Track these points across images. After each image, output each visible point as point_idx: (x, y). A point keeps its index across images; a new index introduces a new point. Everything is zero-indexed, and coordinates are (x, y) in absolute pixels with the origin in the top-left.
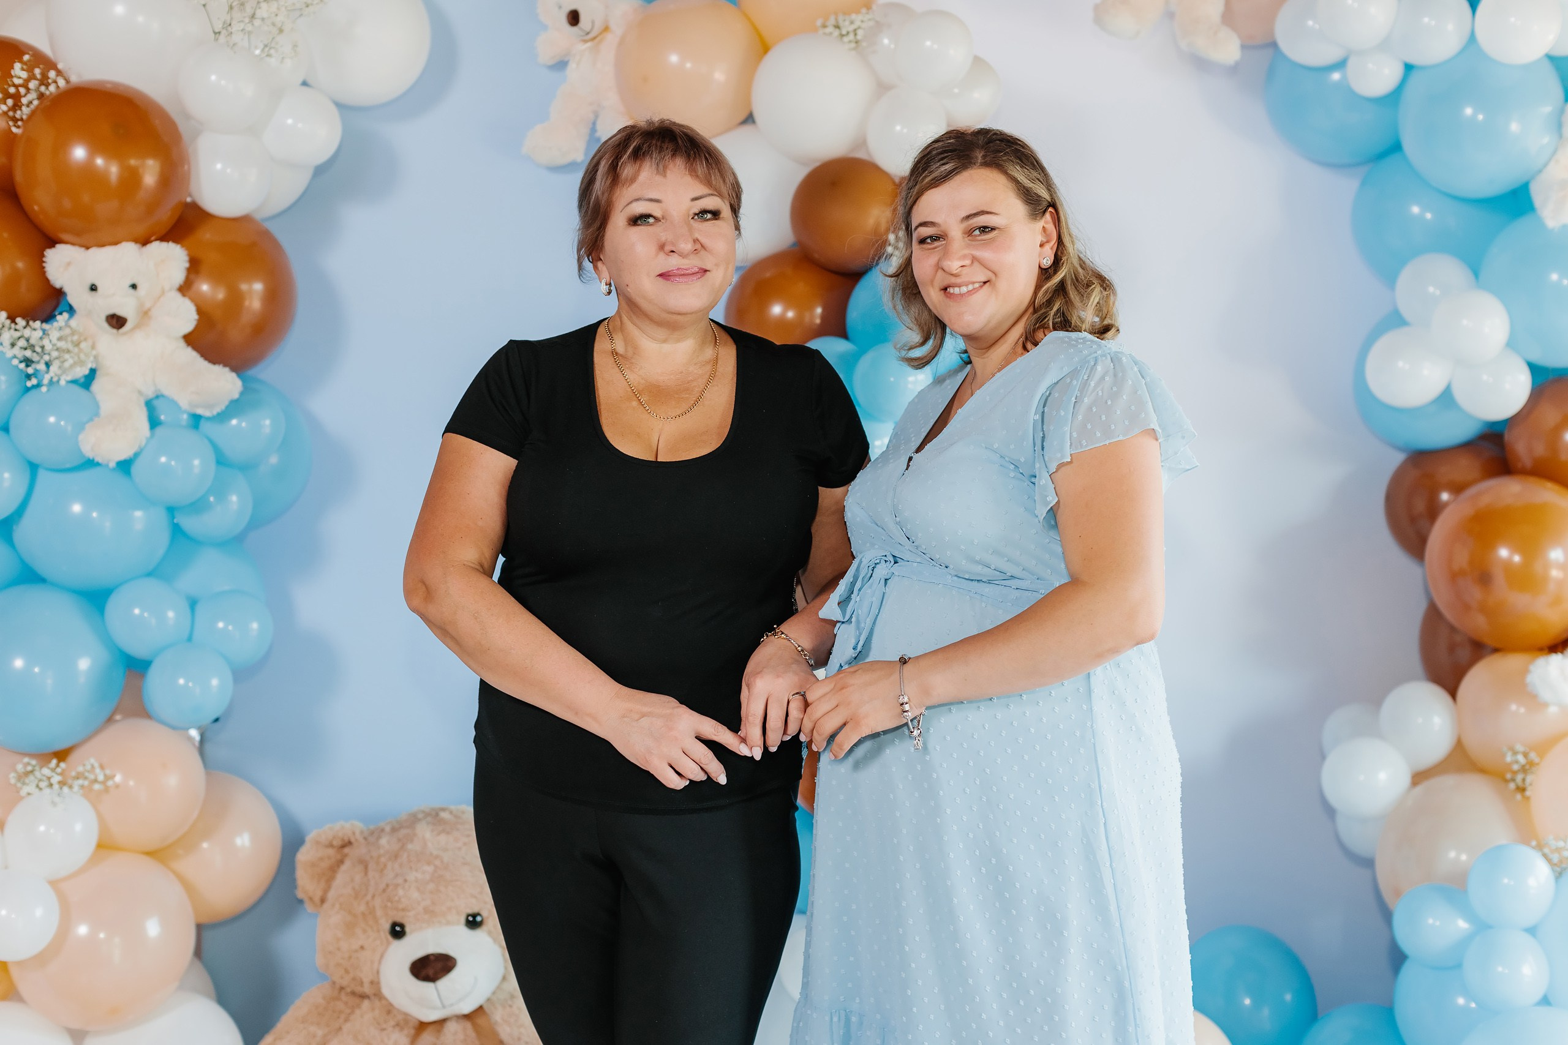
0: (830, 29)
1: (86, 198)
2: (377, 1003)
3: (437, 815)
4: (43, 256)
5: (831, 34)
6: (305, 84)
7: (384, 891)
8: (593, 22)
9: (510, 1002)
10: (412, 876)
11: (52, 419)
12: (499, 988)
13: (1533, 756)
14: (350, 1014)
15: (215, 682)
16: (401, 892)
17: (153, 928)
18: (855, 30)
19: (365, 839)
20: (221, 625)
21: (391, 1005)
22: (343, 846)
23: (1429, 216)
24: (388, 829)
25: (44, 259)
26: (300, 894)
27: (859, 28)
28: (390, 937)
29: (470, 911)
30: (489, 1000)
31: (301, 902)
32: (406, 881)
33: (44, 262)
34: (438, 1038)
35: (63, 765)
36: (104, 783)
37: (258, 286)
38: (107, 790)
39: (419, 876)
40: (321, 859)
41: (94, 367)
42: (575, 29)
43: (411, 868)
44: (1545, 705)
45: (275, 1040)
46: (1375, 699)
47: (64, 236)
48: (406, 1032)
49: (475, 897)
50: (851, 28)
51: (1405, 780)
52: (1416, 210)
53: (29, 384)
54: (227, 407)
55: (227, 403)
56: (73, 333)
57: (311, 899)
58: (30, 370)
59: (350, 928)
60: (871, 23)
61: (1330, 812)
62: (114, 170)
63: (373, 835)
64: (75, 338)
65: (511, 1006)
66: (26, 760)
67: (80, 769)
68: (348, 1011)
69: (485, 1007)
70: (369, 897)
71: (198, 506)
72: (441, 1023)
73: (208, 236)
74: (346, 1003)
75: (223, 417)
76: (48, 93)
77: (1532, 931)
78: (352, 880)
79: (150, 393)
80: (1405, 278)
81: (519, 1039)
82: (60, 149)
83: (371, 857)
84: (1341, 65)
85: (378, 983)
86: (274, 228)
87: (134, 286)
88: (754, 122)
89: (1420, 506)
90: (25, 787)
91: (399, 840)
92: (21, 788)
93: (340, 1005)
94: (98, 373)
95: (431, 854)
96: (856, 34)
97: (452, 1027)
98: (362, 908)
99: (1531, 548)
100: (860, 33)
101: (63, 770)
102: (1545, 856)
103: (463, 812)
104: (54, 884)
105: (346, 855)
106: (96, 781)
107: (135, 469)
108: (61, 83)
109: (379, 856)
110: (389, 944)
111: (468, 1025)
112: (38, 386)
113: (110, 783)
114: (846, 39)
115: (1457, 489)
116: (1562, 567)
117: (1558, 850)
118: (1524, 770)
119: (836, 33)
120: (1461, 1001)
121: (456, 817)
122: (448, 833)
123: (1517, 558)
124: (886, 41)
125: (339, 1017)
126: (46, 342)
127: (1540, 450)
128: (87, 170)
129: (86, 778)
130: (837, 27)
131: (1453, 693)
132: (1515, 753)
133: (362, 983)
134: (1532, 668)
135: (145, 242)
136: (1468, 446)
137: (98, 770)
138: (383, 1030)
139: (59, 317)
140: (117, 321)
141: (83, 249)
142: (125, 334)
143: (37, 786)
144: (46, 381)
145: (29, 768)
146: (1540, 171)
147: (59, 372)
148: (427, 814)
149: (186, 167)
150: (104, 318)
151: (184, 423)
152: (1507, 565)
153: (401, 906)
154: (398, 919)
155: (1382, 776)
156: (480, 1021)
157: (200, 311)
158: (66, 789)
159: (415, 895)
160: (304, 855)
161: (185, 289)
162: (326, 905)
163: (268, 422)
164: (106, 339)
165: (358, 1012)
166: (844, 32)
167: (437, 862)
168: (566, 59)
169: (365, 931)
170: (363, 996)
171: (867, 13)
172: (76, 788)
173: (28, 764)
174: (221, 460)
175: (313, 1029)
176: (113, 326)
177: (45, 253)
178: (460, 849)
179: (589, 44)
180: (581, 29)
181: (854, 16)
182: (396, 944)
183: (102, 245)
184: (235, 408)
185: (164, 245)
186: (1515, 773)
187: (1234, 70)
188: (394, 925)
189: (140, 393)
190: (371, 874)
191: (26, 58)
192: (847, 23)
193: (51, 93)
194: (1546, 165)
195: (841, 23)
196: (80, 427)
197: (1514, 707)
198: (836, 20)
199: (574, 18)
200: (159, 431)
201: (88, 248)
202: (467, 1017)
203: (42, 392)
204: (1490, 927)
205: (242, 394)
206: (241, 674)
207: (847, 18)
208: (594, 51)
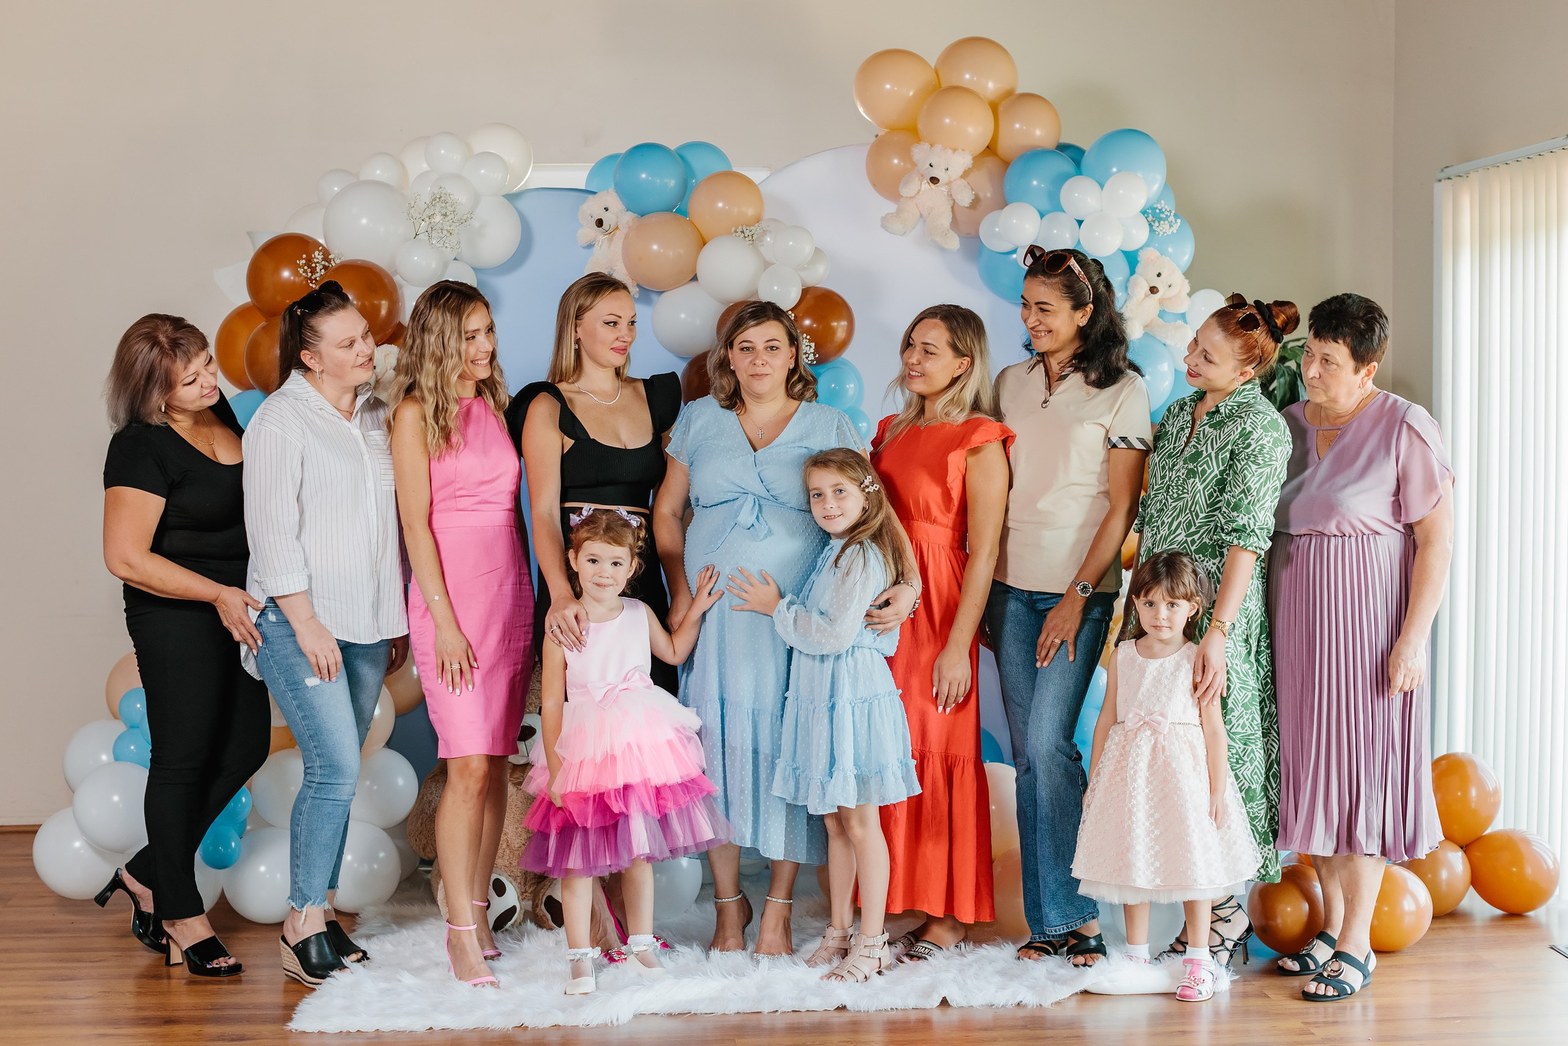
0: (739, 234)
5: (739, 237)
6: (455, 259)
8: (610, 226)
18: (752, 235)
27: (755, 234)
42: (600, 229)
50: (751, 233)
60: (761, 232)
76: (330, 266)
84: (1014, 252)
88: (698, 281)
96: (753, 237)
100: (755, 237)
108: (338, 261)
114: (747, 239)
119: (742, 235)
124: (768, 239)
130: (743, 232)
166: (747, 236)
168: (594, 241)
171: (759, 226)
179: (607, 237)
180: (603, 229)
181: (752, 228)
187: (956, 252)
191: (320, 248)
192: (749, 231)
193: (332, 266)
195: (745, 230)
198: (743, 229)
199: (600, 223)
207: (748, 228)
208: (611, 240)
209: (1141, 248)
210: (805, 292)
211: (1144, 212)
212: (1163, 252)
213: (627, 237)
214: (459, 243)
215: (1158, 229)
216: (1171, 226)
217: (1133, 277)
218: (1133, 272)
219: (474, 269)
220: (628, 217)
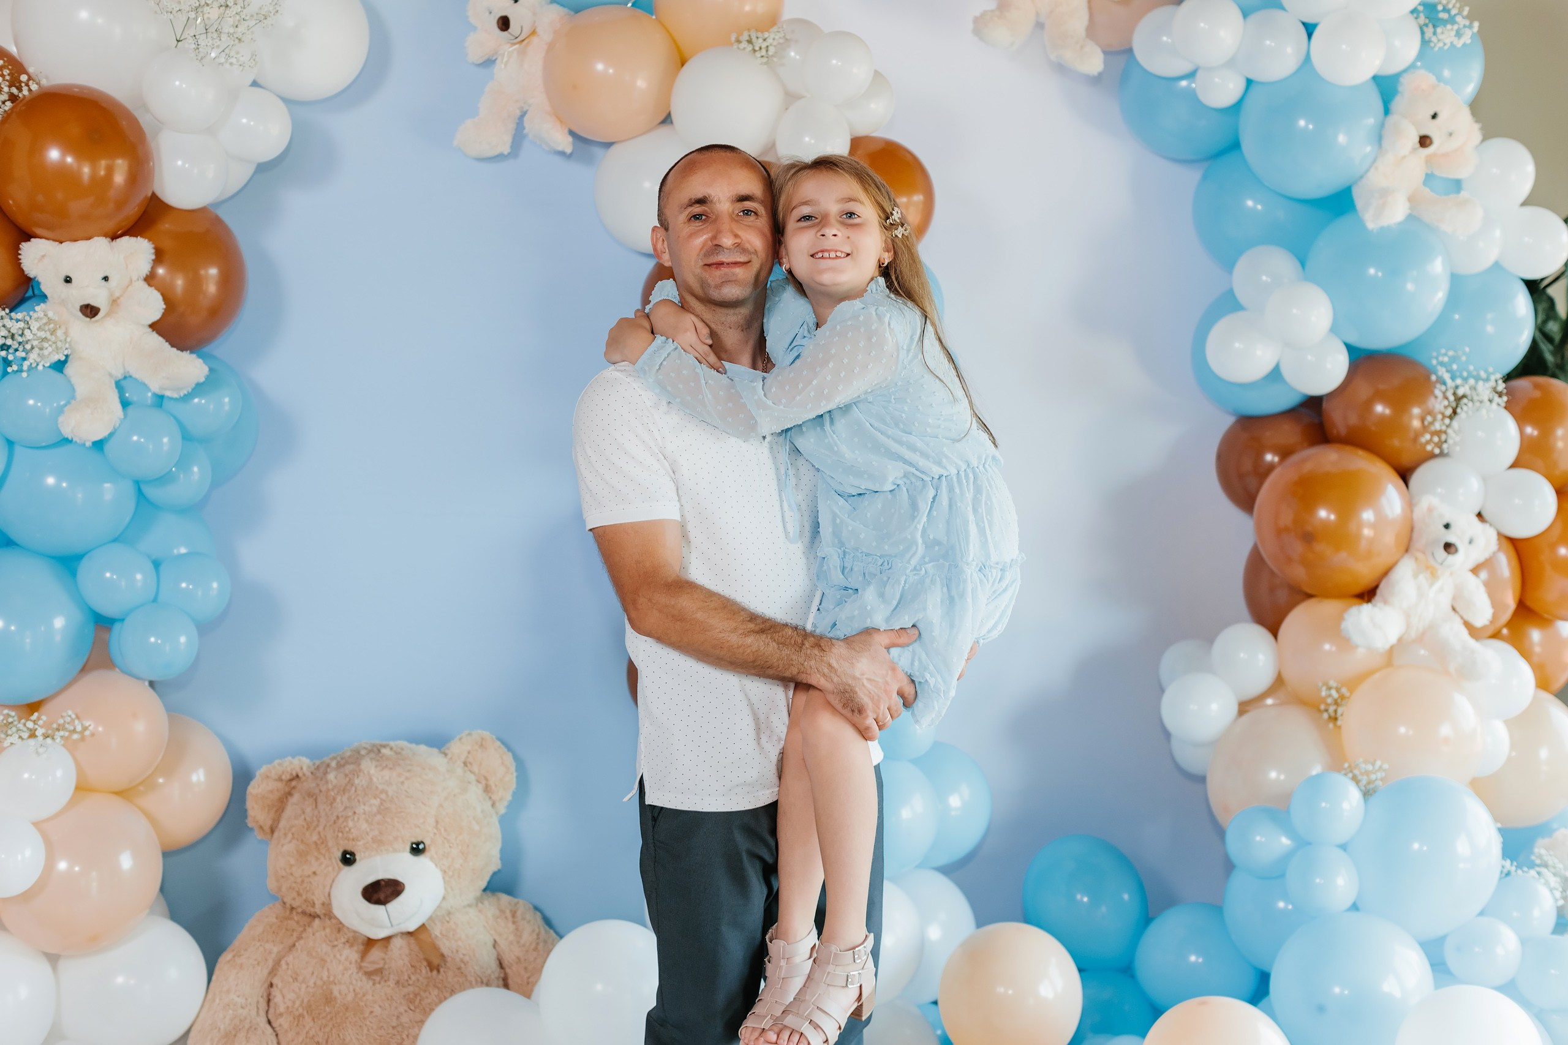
0: (744, 45)
1: (60, 196)
2: (328, 922)
3: (379, 751)
4: (19, 249)
5: (744, 48)
6: (255, 84)
7: (335, 822)
8: (522, 28)
9: (448, 919)
10: (360, 809)
11: (31, 402)
12: (439, 907)
13: (1344, 690)
14: (302, 932)
15: (183, 639)
16: (351, 824)
17: (126, 862)
18: (767, 47)
19: (312, 773)
20: (184, 585)
21: (341, 923)
22: (291, 780)
23: (1259, 207)
24: (333, 764)
25: (20, 252)
26: (250, 823)
27: (771, 45)
28: (340, 864)
29: (414, 840)
30: (431, 918)
31: (252, 829)
32: (355, 813)
33: (20, 254)
34: (386, 954)
35: (44, 718)
36: (82, 733)
37: (213, 271)
38: (83, 739)
39: (367, 808)
40: (272, 792)
41: (69, 353)
42: (506, 33)
43: (359, 801)
44: (1356, 647)
45: (234, 957)
46: (1208, 637)
47: (38, 231)
48: (355, 948)
49: (419, 827)
50: (764, 45)
51: (1234, 709)
52: (1250, 203)
53: (9, 370)
54: (193, 390)
55: (194, 386)
56: (50, 320)
57: (261, 827)
58: (10, 358)
59: (302, 855)
60: (782, 41)
61: (1167, 735)
62: (86, 170)
63: (320, 771)
64: (52, 326)
65: (448, 922)
66: (6, 711)
67: (61, 721)
68: (301, 929)
69: (426, 924)
70: (321, 828)
71: (165, 479)
72: (388, 939)
73: (167, 226)
74: (298, 922)
75: (187, 398)
76: (20, 95)
77: (1343, 847)
78: (304, 813)
79: (119, 375)
80: (1242, 266)
81: (457, 951)
82: (36, 150)
83: (321, 791)
84: (1191, 75)
85: (330, 904)
86: (223, 214)
87: (106, 279)
88: (672, 122)
89: (1247, 465)
90: (9, 737)
91: (346, 775)
92: (5, 739)
93: (292, 924)
94: (71, 357)
95: (377, 787)
96: (767, 51)
97: (397, 943)
98: (315, 838)
99: (1347, 509)
100: (772, 50)
101: (45, 722)
102: (1355, 779)
103: (402, 749)
104: (36, 824)
105: (294, 788)
106: (74, 731)
107: (107, 447)
108: (34, 87)
109: (328, 790)
110: (340, 870)
111: (412, 940)
112: (20, 371)
113: (87, 733)
114: (758, 54)
115: (1285, 454)
116: (1373, 526)
117: (1367, 773)
118: (1336, 703)
119: (750, 48)
120: (1281, 905)
121: (396, 753)
122: (391, 769)
123: (1332, 517)
124: (792, 54)
125: (292, 935)
126: (27, 332)
127: (1353, 419)
128: (61, 171)
129: (64, 729)
130: (750, 42)
131: (1274, 631)
132: (1330, 688)
133: (313, 904)
134: (1346, 616)
135: (114, 237)
136: (1291, 413)
137: (77, 722)
138: (334, 946)
139: (37, 308)
140: (90, 311)
141: (57, 243)
142: (97, 321)
143: (20, 737)
144: (25, 367)
145: (10, 720)
146: (1362, 177)
147: (38, 360)
148: (370, 751)
149: (151, 164)
150: (79, 308)
151: (149, 402)
152: (1325, 523)
153: (351, 837)
154: (349, 848)
155: (1214, 707)
156: (422, 936)
157: (166, 299)
158: (49, 740)
159: (364, 826)
160: (255, 789)
161: (150, 279)
162: (276, 835)
163: (227, 400)
164: (79, 325)
165: (309, 930)
166: (757, 48)
167: (383, 796)
168: (494, 58)
169: (317, 859)
170: (314, 916)
171: (778, 32)
172: (58, 740)
173: (8, 715)
174: (187, 436)
175: (268, 946)
176: (87, 316)
177: (20, 246)
178: (403, 783)
179: (517, 46)
180: (510, 33)
181: (766, 35)
182: (346, 870)
183: (76, 241)
184: (199, 389)
185: (133, 239)
186: (1328, 705)
187: (1096, 80)
188: (345, 853)
189: (110, 375)
190: (321, 807)
192: (760, 40)
193: (24, 95)
194: (1367, 171)
195: (754, 38)
196: (60, 411)
197: (1327, 647)
198: (750, 36)
199: (504, 23)
200: (130, 410)
201: (61, 243)
202: (410, 934)
203: (22, 377)
204: (1310, 844)
205: (207, 378)
206: (205, 628)
207: (759, 34)
208: (522, 53)
209: (1405, 71)
210: (856, 143)
211: (1414, 11)
212: (1440, 78)
213: (551, 47)
214: (253, 56)
215: (1434, 39)
216: (1459, 34)
217: (1392, 119)
218: (1387, 111)
219: (286, 100)
220: (553, 15)
